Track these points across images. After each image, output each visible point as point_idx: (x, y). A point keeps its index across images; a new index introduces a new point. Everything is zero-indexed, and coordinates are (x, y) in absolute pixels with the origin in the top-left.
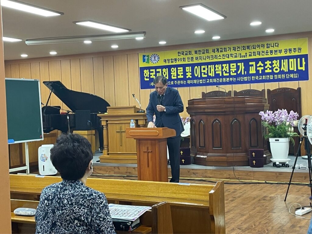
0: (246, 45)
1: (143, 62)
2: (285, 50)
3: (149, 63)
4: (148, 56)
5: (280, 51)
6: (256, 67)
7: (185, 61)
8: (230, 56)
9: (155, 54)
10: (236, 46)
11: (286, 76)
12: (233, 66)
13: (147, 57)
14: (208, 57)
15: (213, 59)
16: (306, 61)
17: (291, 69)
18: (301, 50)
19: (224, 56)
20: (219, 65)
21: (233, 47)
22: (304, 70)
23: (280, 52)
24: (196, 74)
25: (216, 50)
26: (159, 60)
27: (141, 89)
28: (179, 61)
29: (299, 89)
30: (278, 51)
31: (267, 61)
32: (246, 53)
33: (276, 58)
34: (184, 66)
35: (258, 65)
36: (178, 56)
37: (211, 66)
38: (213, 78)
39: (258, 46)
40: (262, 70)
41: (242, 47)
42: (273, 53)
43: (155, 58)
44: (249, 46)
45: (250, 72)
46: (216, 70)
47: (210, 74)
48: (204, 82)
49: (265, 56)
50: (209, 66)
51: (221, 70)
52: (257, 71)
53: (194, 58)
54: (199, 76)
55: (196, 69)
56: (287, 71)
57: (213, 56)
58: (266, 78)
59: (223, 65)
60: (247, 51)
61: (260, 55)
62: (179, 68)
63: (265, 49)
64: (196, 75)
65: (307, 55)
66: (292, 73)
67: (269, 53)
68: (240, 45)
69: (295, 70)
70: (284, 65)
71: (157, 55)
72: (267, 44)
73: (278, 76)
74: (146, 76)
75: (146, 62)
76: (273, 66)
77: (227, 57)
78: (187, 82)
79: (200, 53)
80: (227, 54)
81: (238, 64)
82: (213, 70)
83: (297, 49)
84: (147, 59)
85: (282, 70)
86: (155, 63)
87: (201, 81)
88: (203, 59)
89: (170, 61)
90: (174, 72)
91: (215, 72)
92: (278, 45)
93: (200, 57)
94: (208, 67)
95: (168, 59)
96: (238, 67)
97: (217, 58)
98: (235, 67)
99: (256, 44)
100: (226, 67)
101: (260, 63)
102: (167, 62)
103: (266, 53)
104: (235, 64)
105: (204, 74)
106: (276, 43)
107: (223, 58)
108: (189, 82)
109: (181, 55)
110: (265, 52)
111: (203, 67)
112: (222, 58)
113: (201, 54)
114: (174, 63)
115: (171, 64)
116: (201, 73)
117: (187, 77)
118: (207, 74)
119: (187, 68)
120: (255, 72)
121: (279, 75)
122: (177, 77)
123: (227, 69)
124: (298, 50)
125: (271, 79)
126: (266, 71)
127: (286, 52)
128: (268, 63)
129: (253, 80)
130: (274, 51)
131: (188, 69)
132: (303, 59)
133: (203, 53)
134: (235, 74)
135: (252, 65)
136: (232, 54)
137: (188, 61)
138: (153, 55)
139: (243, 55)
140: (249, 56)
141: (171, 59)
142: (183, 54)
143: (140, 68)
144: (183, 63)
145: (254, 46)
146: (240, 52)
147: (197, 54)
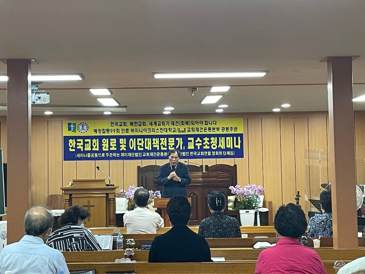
0: (185, 120)
1: (69, 130)
2: (222, 128)
3: (76, 132)
4: (74, 124)
5: (218, 129)
6: (195, 143)
7: (119, 132)
9: (83, 123)
10: (174, 121)
11: (223, 153)
13: (73, 125)
14: (145, 130)
15: (150, 132)
16: (242, 140)
17: (228, 146)
18: (237, 129)
19: (162, 129)
20: (156, 139)
21: (172, 122)
22: (239, 148)
24: (131, 146)
25: (153, 123)
26: (88, 130)
27: (64, 160)
28: (112, 131)
29: (235, 166)
30: (216, 129)
31: (205, 138)
32: (185, 129)
33: (214, 136)
34: (118, 138)
35: (197, 141)
37: (148, 139)
38: (149, 151)
39: (196, 122)
40: (200, 146)
41: (181, 122)
42: (212, 130)
44: (188, 122)
45: (189, 148)
46: (153, 144)
47: (146, 148)
48: (140, 155)
49: (204, 133)
50: (146, 139)
51: (158, 144)
52: (196, 147)
53: (130, 130)
54: (135, 149)
55: (131, 141)
56: (224, 148)
57: (150, 129)
58: (204, 154)
59: (161, 139)
60: (186, 126)
61: (198, 131)
62: (111, 140)
63: (204, 126)
64: (131, 148)
65: (243, 134)
66: (228, 151)
67: (207, 130)
68: (178, 120)
69: (232, 148)
70: (221, 143)
71: (85, 123)
72: (206, 121)
73: (215, 153)
74: (71, 146)
75: (72, 131)
76: (211, 143)
77: (165, 131)
78: (120, 154)
79: (136, 125)
80: (165, 129)
81: (177, 139)
82: (150, 143)
83: (234, 128)
84: (73, 127)
85: (219, 147)
86: (83, 132)
87: (136, 155)
88: (140, 131)
89: (102, 131)
91: (152, 145)
92: (216, 123)
93: (136, 129)
94: (144, 140)
95: (99, 130)
96: (176, 142)
97: (154, 131)
98: (173, 141)
99: (195, 120)
100: (164, 141)
101: (198, 139)
102: (98, 132)
103: (205, 129)
104: (173, 139)
105: (141, 147)
106: (214, 121)
108: (123, 155)
110: (204, 129)
111: (139, 140)
112: (160, 132)
113: (137, 126)
114: (106, 134)
115: (102, 134)
116: (137, 146)
117: (121, 149)
118: (144, 147)
119: (121, 140)
120: (193, 148)
121: (217, 152)
122: (109, 148)
123: (164, 143)
124: (235, 129)
125: (209, 155)
126: (204, 147)
127: (223, 130)
128: (206, 139)
129: (191, 155)
130: (212, 129)
132: (239, 138)
133: (139, 126)
135: (191, 141)
137: (122, 133)
138: (81, 123)
139: (182, 130)
140: (188, 131)
141: (103, 129)
142: (116, 125)
143: (64, 137)
144: (116, 134)
145: (193, 122)
146: (179, 127)
147: (133, 126)
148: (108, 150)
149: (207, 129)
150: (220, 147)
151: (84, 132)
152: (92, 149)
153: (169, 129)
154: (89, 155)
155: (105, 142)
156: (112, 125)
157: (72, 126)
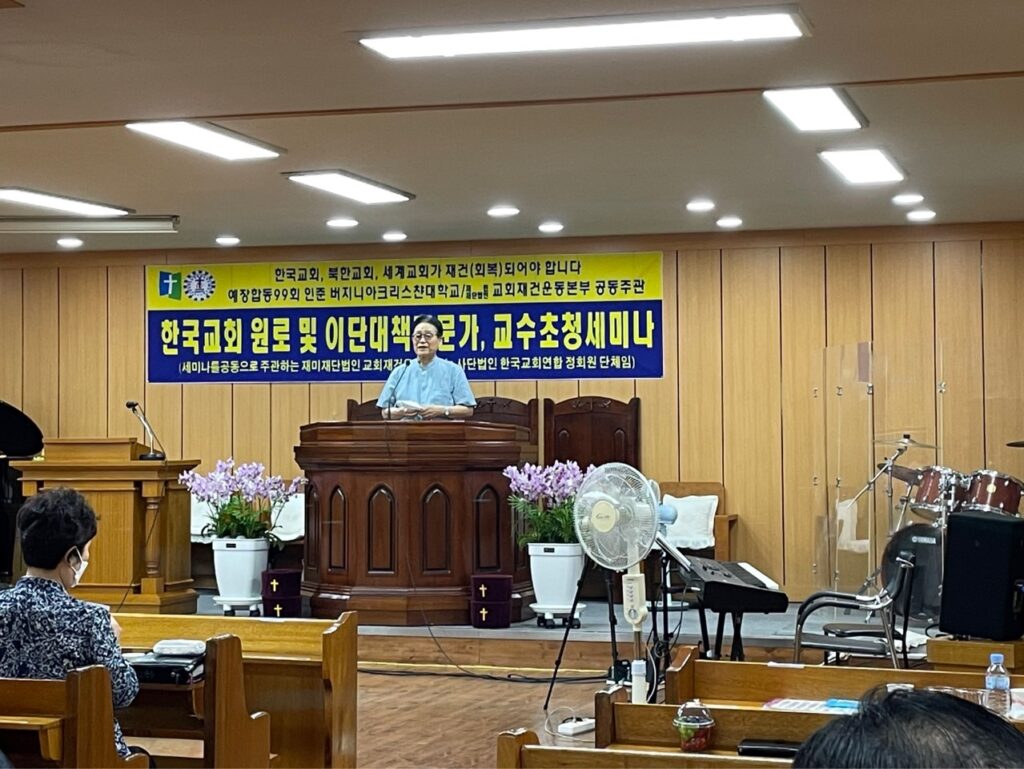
0: (486, 261)
1: (161, 294)
2: (597, 285)
3: (179, 298)
4: (177, 276)
5: (585, 286)
6: (515, 330)
7: (298, 299)
8: (437, 291)
9: (200, 272)
10: (456, 262)
11: (598, 361)
13: (173, 279)
14: (372, 291)
15: (386, 297)
16: (657, 320)
17: (614, 341)
18: (642, 287)
19: (420, 289)
20: (403, 317)
21: (448, 266)
22: (650, 345)
23: (585, 290)
24: (332, 342)
25: (395, 271)
26: (212, 292)
27: (150, 380)
28: (278, 296)
29: (636, 402)
30: (578, 286)
31: (545, 314)
32: (486, 287)
33: (573, 307)
34: (294, 315)
35: (520, 325)
36: (277, 280)
37: (380, 318)
39: (520, 267)
40: (530, 340)
41: (474, 267)
42: (565, 291)
43: (200, 284)
44: (495, 265)
45: (497, 345)
46: (393, 333)
47: (373, 345)
48: (356, 367)
49: (542, 299)
50: (373, 320)
52: (517, 342)
53: (328, 292)
54: (341, 350)
55: (332, 325)
56: (603, 346)
57: (385, 288)
58: (542, 364)
60: (489, 279)
61: (525, 294)
62: (276, 321)
63: (542, 278)
64: (331, 346)
65: (660, 301)
66: (615, 355)
67: (553, 291)
68: (467, 261)
69: (626, 346)
70: (594, 330)
71: (207, 273)
72: (548, 263)
73: (576, 361)
74: (167, 341)
75: (170, 296)
76: (564, 330)
77: (427, 294)
78: (301, 365)
79: (345, 276)
80: (427, 286)
81: (463, 318)
82: (383, 332)
83: (632, 284)
84: (174, 284)
85: (587, 342)
86: (199, 299)
87: (346, 366)
88: (356, 296)
89: (250, 296)
90: (262, 331)
91: (390, 337)
92: (579, 266)
93: (345, 289)
94: (368, 323)
96: (460, 328)
97: (397, 295)
98: (452, 325)
99: (516, 259)
101: (526, 320)
102: (240, 297)
103: (545, 288)
104: (451, 318)
105: (357, 342)
106: (572, 262)
107: (416, 297)
108: (307, 366)
109: (285, 278)
110: (541, 286)
111: (352, 321)
112: (413, 297)
113: (347, 279)
114: (262, 305)
115: (251, 305)
116: (347, 338)
117: (303, 350)
118: (367, 344)
119: (303, 321)
120: (509, 345)
121: (579, 359)
122: (270, 347)
124: (636, 286)
125: (556, 367)
126: (543, 344)
127: (600, 291)
128: (549, 318)
129: (503, 368)
130: (566, 286)
131: (307, 325)
132: (649, 314)
133: (354, 278)
135: (503, 324)
136: (443, 284)
137: (307, 300)
138: (194, 273)
139: (477, 292)
140: (495, 295)
141: (254, 290)
142: (291, 276)
143: (150, 312)
144: (289, 304)
145: (511, 266)
146: (468, 281)
147: (336, 278)
148: (265, 350)
149: (553, 285)
150: (591, 343)
151: (202, 299)
152: (223, 349)
153: (441, 286)
154: (214, 367)
155: (259, 329)
156: (280, 278)
157: (171, 281)
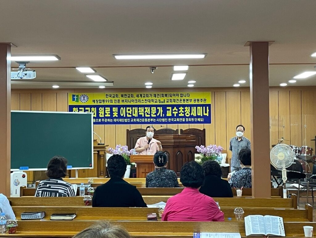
0: (164, 93)
1: (73, 101)
3: (78, 102)
4: (77, 96)
6: (172, 111)
8: (151, 101)
9: (84, 95)
10: (156, 93)
11: (195, 119)
12: (154, 110)
14: (132, 101)
15: (137, 102)
16: (210, 109)
17: (198, 114)
18: (206, 101)
19: (146, 100)
20: (142, 108)
21: (154, 94)
22: (208, 116)
23: (191, 101)
24: (122, 114)
25: (139, 95)
26: (88, 100)
28: (106, 102)
29: (204, 130)
30: (189, 100)
31: (180, 107)
32: (164, 100)
33: (188, 106)
34: (111, 107)
37: (135, 108)
38: (136, 118)
39: (174, 95)
40: (176, 114)
41: (161, 95)
42: (186, 101)
43: (84, 98)
44: (167, 94)
45: (167, 115)
47: (133, 115)
48: (129, 121)
49: (179, 103)
50: (133, 108)
51: (143, 112)
52: (173, 114)
53: (121, 101)
54: (125, 116)
55: (122, 110)
56: (196, 116)
57: (137, 100)
58: (180, 120)
60: (165, 98)
61: (175, 102)
62: (106, 108)
63: (179, 98)
65: (210, 104)
66: (199, 118)
68: (159, 93)
69: (202, 115)
70: (193, 111)
71: (86, 95)
72: (181, 94)
75: (76, 101)
76: (185, 111)
77: (148, 102)
78: (113, 120)
79: (126, 97)
81: (158, 108)
82: (136, 112)
83: (203, 100)
85: (191, 115)
86: (84, 102)
87: (126, 120)
88: (129, 102)
89: (99, 102)
91: (138, 113)
92: (189, 95)
93: (126, 100)
95: (97, 100)
96: (157, 111)
97: (140, 102)
98: (155, 110)
99: (172, 93)
100: (148, 110)
101: (175, 109)
102: (96, 102)
104: (155, 108)
105: (129, 114)
106: (187, 94)
107: (145, 102)
108: (115, 120)
109: (109, 97)
110: (179, 100)
111: (128, 108)
114: (102, 104)
115: (99, 104)
116: (126, 113)
117: (114, 116)
119: (114, 108)
120: (171, 115)
121: (189, 119)
125: (183, 121)
126: (180, 115)
127: (195, 101)
129: (169, 121)
132: (208, 107)
133: (128, 97)
134: (155, 116)
135: (169, 110)
136: (153, 99)
137: (115, 103)
138: (82, 95)
139: (162, 101)
140: (167, 102)
141: (100, 100)
143: (69, 106)
144: (110, 104)
145: (171, 95)
146: (160, 98)
147: (123, 97)
148: (103, 116)
149: (182, 100)
151: (85, 102)
155: (101, 110)
156: (107, 97)
157: (75, 97)
